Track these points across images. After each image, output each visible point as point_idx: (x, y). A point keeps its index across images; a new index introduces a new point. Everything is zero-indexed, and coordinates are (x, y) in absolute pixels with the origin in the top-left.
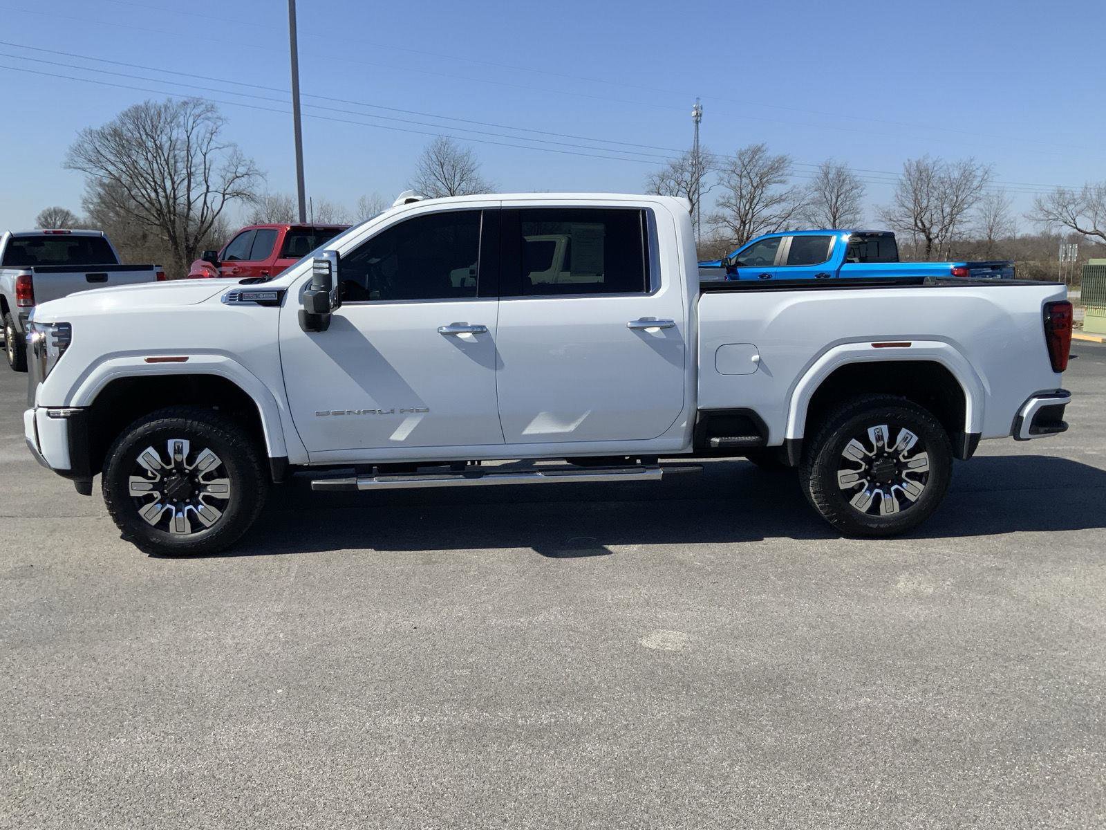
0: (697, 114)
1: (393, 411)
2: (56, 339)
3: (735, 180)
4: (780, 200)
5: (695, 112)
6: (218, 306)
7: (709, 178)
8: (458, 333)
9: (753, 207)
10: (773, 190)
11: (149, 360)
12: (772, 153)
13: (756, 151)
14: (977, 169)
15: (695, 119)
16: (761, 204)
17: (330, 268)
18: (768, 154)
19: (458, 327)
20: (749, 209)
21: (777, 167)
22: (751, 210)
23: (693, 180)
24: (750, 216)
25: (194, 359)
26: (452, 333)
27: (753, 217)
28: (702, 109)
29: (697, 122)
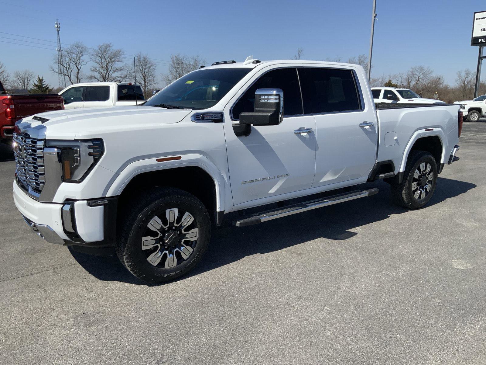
0: (58, 26)
1: (274, 178)
2: (91, 151)
3: (98, 59)
4: (121, 69)
5: (57, 25)
6: (189, 123)
7: (85, 57)
8: (301, 133)
9: (108, 72)
10: (117, 65)
11: (158, 160)
12: (115, 48)
13: (108, 46)
14: (200, 60)
15: (57, 29)
16: (112, 72)
17: (279, 99)
18: (112, 48)
19: (301, 130)
20: (106, 73)
21: (117, 55)
22: (107, 74)
23: (78, 58)
24: (107, 76)
25: (184, 157)
26: (298, 132)
27: (109, 76)
28: (60, 24)
29: (58, 31)
